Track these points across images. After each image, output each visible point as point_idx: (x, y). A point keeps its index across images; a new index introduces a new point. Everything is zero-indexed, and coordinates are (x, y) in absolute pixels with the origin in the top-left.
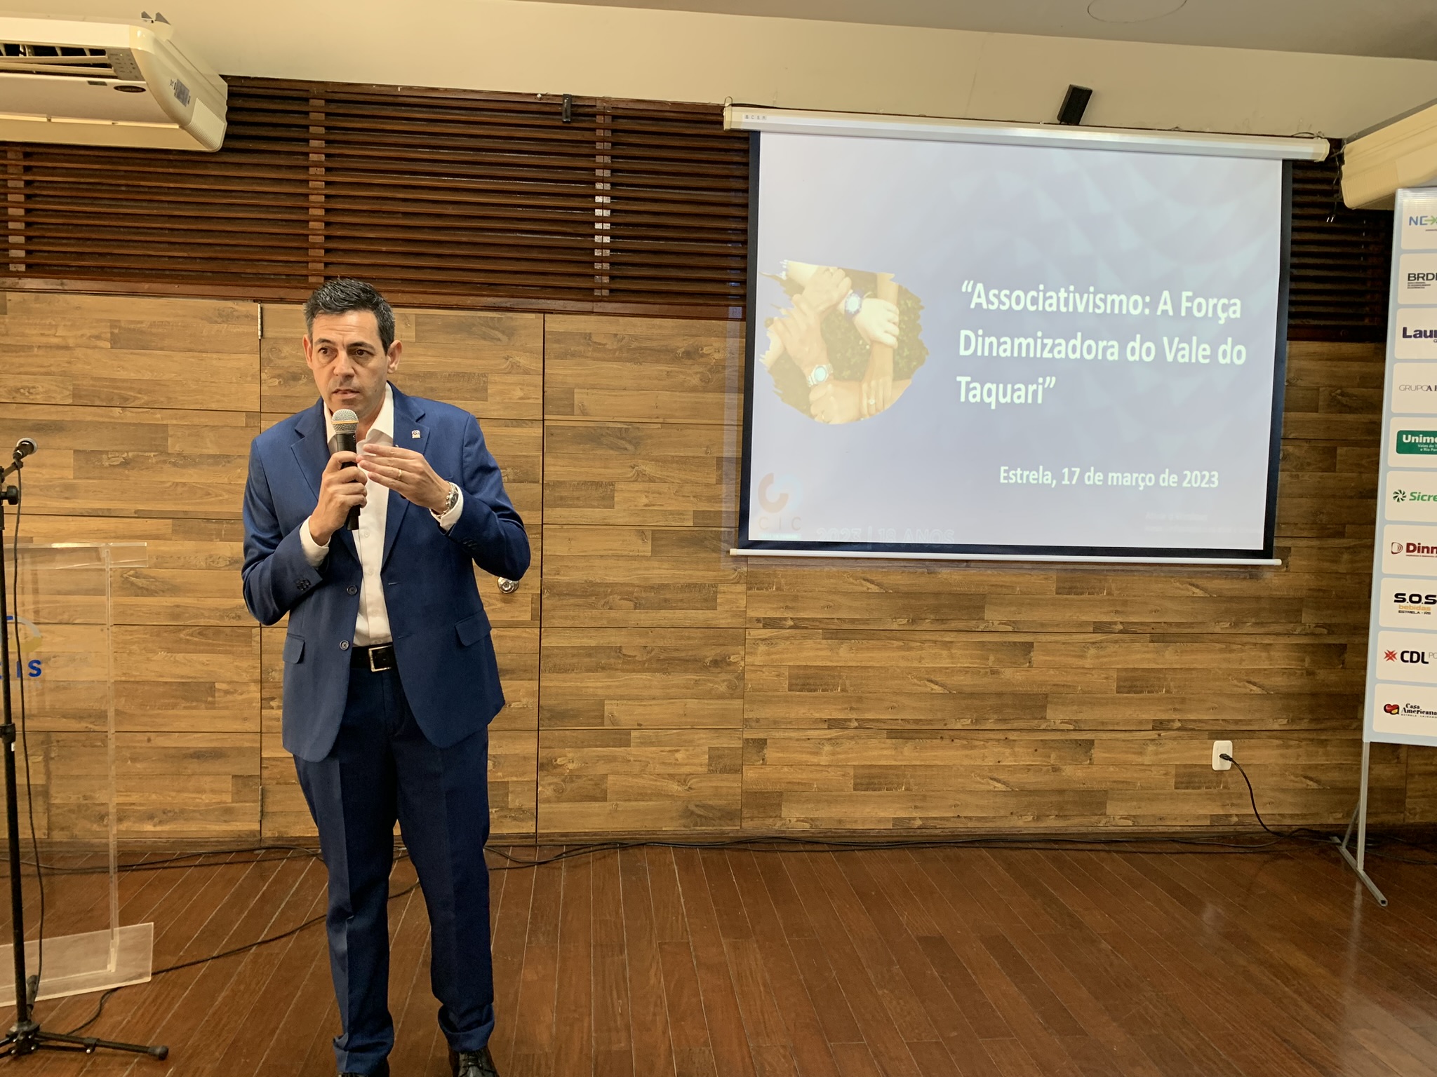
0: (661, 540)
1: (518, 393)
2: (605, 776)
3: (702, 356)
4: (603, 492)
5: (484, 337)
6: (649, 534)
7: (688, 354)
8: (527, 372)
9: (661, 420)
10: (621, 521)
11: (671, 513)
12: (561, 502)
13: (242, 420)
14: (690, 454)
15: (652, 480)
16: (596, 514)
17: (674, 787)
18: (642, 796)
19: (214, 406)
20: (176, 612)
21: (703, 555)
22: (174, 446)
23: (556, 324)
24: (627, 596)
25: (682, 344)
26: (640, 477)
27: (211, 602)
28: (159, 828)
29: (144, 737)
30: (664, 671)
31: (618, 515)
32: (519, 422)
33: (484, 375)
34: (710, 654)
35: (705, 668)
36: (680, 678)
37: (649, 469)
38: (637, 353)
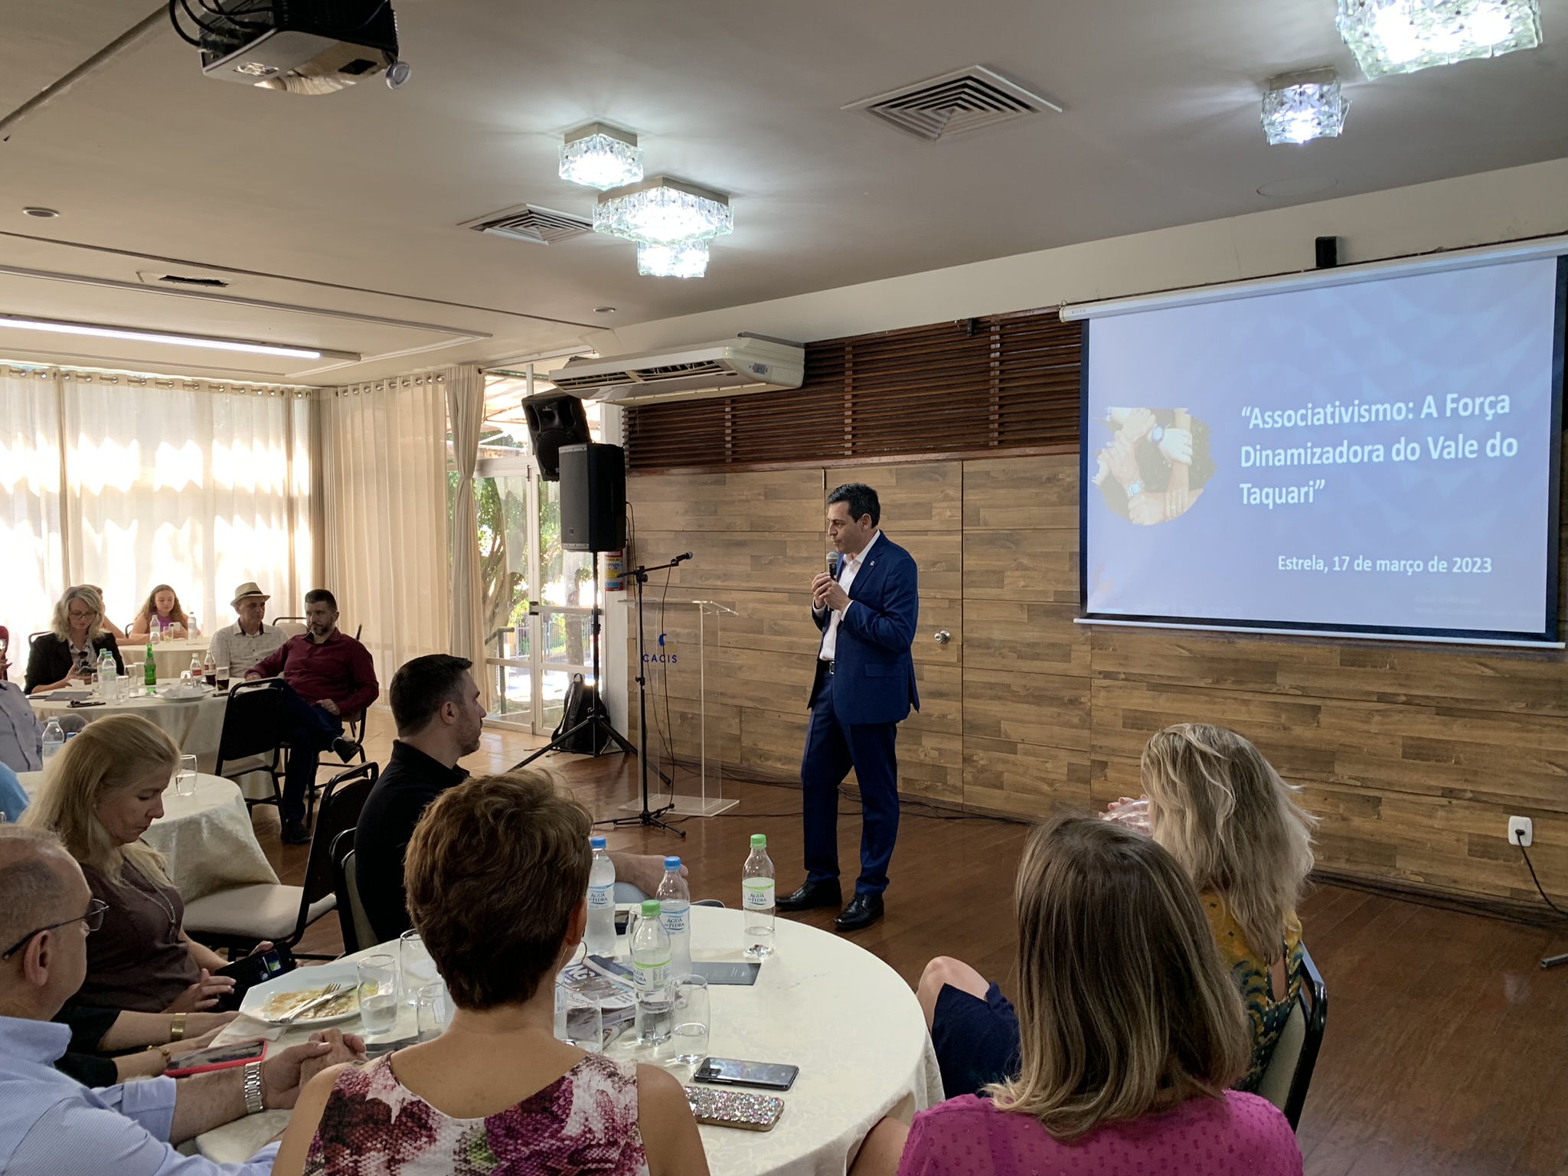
0: (1034, 611)
1: (949, 513)
2: (1002, 772)
3: (1059, 480)
4: (997, 577)
5: (931, 479)
6: (1026, 607)
7: (1049, 480)
8: (953, 499)
9: (1032, 527)
10: (1008, 597)
11: (1040, 592)
12: (973, 584)
13: (817, 537)
14: (1051, 550)
15: (1027, 569)
16: (993, 592)
17: (1046, 788)
18: (1024, 789)
19: (805, 530)
20: (790, 645)
21: (1061, 622)
22: (789, 553)
23: (970, 467)
24: (1013, 650)
25: (1045, 474)
26: (1021, 567)
27: (805, 640)
28: (783, 767)
29: (777, 714)
30: (1038, 705)
31: (1006, 593)
32: (949, 532)
33: (930, 503)
34: (1067, 694)
35: (1064, 705)
36: (1050, 711)
37: (1025, 561)
38: (1016, 481)
